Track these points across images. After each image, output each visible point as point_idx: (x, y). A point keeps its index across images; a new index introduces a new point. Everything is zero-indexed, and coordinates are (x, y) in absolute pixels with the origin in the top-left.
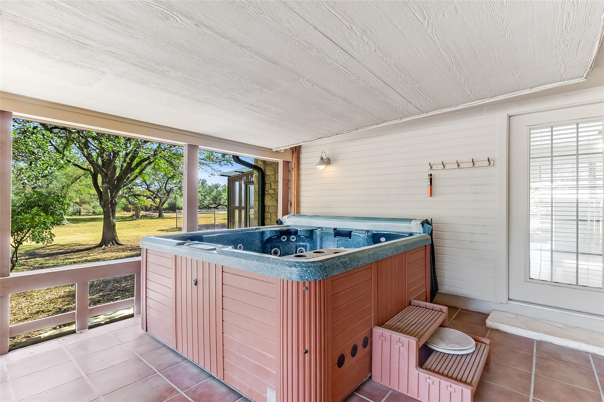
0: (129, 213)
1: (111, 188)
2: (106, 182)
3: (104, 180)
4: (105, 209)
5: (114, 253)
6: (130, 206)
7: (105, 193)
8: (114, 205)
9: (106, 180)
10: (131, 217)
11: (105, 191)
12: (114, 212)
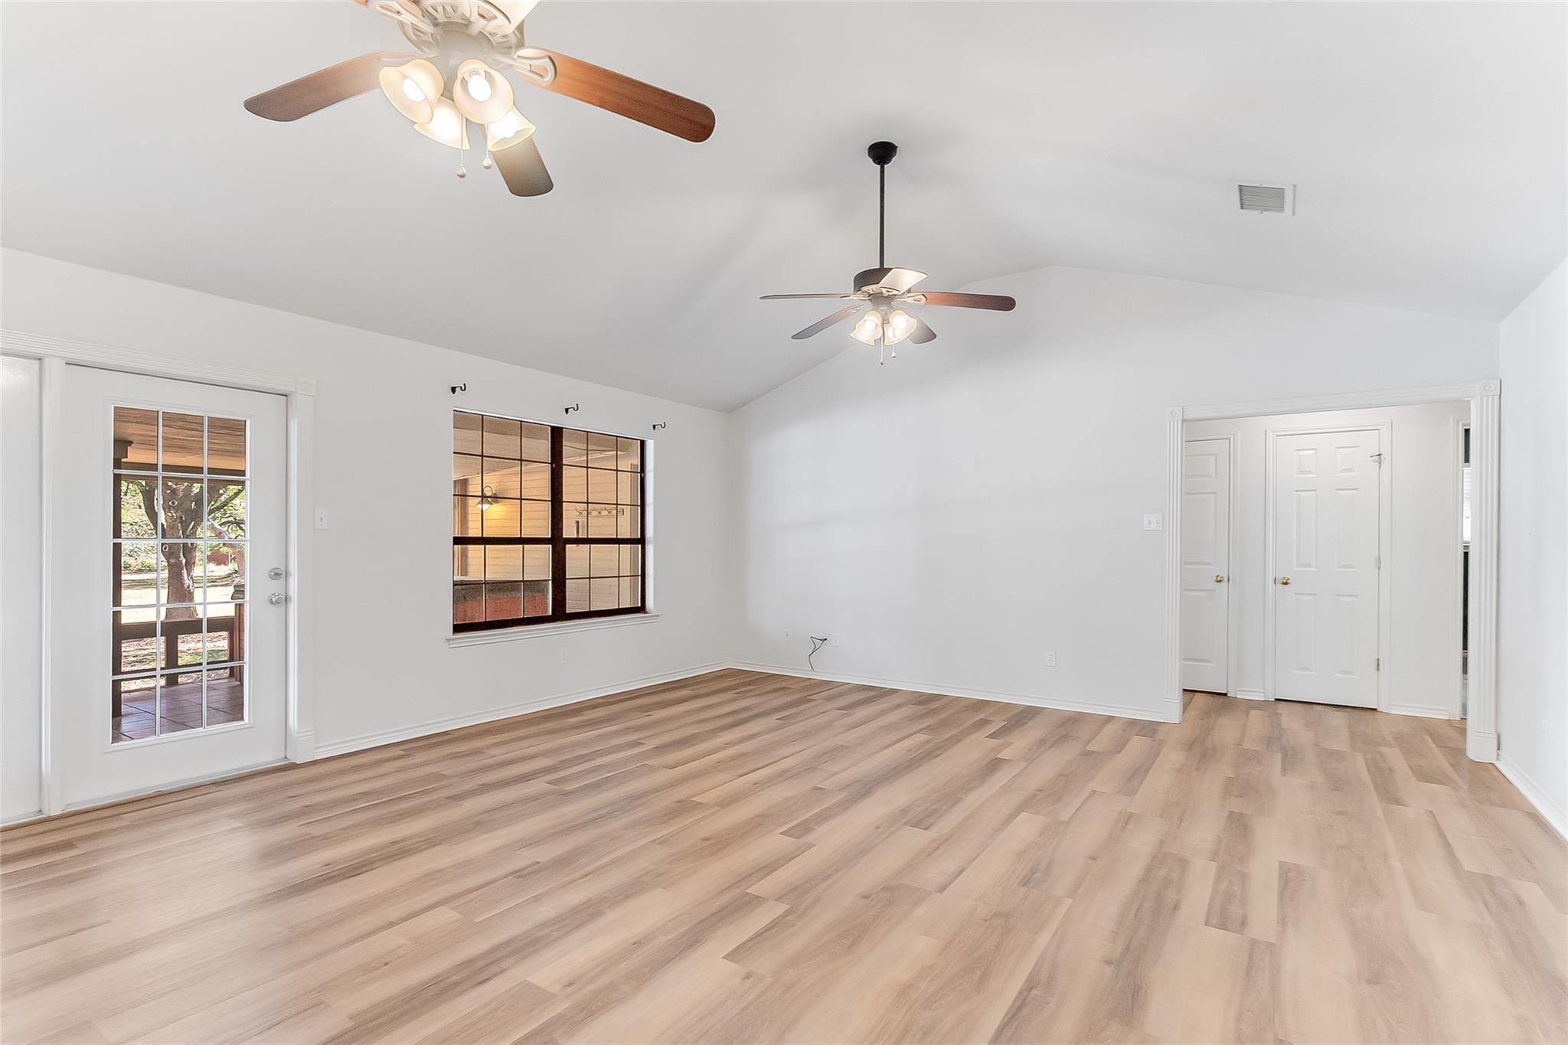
0: (223, 566)
1: (184, 519)
2: (174, 508)
3: (170, 503)
4: (172, 561)
5: (194, 643)
6: (224, 550)
7: (173, 528)
8: (190, 552)
9: (173, 503)
10: (229, 576)
11: (171, 525)
12: (190, 565)
